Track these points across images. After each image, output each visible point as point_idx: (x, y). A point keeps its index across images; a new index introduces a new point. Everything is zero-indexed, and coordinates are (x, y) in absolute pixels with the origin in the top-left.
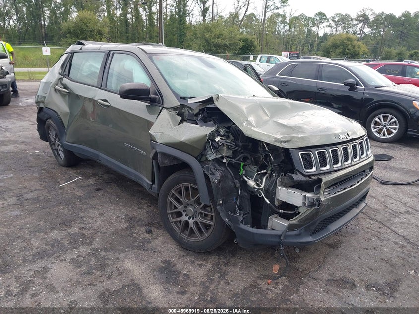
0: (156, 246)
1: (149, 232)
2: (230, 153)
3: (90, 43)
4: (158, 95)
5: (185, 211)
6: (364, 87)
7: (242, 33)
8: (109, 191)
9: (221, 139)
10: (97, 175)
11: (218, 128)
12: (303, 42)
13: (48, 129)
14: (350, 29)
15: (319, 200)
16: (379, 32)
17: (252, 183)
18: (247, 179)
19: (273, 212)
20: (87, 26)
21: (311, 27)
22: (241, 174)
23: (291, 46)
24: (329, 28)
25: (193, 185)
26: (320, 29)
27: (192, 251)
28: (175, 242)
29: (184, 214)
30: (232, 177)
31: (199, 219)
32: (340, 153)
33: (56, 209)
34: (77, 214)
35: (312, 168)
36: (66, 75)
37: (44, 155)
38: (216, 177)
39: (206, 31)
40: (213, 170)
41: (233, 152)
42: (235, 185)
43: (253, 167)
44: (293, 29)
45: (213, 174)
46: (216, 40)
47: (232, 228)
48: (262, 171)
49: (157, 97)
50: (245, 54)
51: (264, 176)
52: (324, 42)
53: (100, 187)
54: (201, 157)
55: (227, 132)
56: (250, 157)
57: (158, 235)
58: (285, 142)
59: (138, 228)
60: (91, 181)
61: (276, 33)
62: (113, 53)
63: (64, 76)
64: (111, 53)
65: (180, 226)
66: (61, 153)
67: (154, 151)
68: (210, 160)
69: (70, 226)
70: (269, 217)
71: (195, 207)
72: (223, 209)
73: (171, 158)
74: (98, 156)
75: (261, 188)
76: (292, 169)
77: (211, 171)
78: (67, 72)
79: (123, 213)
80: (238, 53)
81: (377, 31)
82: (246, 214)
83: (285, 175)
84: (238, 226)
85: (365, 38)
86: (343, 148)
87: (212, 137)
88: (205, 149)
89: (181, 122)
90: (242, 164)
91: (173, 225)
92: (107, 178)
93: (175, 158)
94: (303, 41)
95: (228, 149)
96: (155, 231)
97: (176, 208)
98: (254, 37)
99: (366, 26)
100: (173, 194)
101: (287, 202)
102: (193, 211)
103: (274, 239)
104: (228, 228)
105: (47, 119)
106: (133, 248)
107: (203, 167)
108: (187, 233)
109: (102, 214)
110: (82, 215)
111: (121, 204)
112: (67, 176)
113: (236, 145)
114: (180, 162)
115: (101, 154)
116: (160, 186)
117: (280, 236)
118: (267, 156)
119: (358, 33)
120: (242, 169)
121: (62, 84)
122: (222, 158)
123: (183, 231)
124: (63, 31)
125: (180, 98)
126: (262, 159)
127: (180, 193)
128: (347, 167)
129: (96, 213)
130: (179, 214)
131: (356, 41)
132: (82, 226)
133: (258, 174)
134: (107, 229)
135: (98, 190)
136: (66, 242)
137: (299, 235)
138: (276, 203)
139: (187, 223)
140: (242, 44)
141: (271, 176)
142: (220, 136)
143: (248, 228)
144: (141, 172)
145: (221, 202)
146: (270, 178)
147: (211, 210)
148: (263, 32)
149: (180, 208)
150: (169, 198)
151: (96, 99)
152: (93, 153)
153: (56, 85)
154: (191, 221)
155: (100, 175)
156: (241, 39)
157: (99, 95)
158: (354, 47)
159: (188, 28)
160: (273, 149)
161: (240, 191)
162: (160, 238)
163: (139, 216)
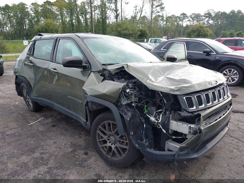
0: (91, 164)
1: (86, 154)
2: (137, 99)
3: (46, 34)
4: (87, 64)
5: (108, 140)
6: (215, 53)
7: (139, 27)
8: (60, 126)
9: (130, 90)
10: (53, 116)
11: (128, 83)
12: (174, 31)
13: (22, 89)
14: (201, 22)
15: (200, 129)
16: (218, 22)
17: (152, 119)
18: (149, 116)
19: (168, 138)
20: (49, 28)
21: (178, 21)
22: (145, 113)
23: (168, 33)
24: (189, 22)
25: (113, 122)
26: (184, 23)
27: (115, 166)
28: (103, 160)
29: (108, 142)
30: (139, 115)
31: (118, 145)
32: (211, 95)
33: (26, 141)
34: (39, 143)
35: (193, 107)
36: (31, 55)
37: (21, 105)
38: (128, 117)
39: (118, 27)
40: (126, 112)
41: (139, 98)
42: (141, 121)
43: (152, 108)
44: (168, 23)
45: (126, 114)
46: (124, 32)
47: (141, 151)
48: (159, 111)
49: (87, 65)
50: (141, 39)
51: (161, 113)
52: (187, 30)
53: (55, 124)
54: (117, 103)
55: (134, 86)
56: (150, 101)
57: (91, 156)
58: (177, 91)
59: (79, 151)
60: (50, 120)
61: (159, 26)
62: (59, 39)
63: (30, 55)
64: (58, 39)
65: (106, 150)
66: (31, 104)
67: (86, 101)
68: (123, 105)
69: (34, 152)
70: (165, 141)
71: (115, 137)
72: (134, 138)
73: (97, 105)
74: (52, 105)
75: (159, 122)
76: (180, 109)
77: (124, 112)
78: (32, 53)
79: (69, 141)
80: (137, 39)
81: (217, 22)
82: (150, 140)
83: (175, 113)
84: (145, 150)
85: (210, 26)
86: (212, 92)
87: (124, 89)
88: (120, 98)
89: (103, 80)
90: (146, 106)
91: (101, 149)
92: (59, 118)
93: (100, 105)
94: (174, 29)
95: (135, 96)
96: (90, 153)
97: (102, 138)
98: (146, 29)
99: (210, 20)
100: (100, 128)
101: (177, 131)
102: (114, 139)
103: (170, 158)
104: (138, 151)
105: (21, 83)
106: (75, 165)
107: (119, 110)
108: (111, 154)
109: (55, 143)
110: (42, 143)
111: (68, 135)
112: (35, 118)
113: (141, 94)
114: (104, 107)
115: (54, 103)
116: (91, 123)
117: (174, 155)
118: (161, 100)
119: (205, 23)
120: (145, 109)
121: (29, 61)
122: (132, 103)
123: (108, 153)
124: (35, 31)
125: (102, 65)
126: (158, 101)
127: (105, 128)
128: (216, 105)
129: (52, 141)
130: (105, 142)
131: (205, 28)
132: (42, 152)
133: (156, 112)
134: (58, 153)
135: (54, 126)
136: (30, 164)
137: (188, 154)
138: (170, 132)
139: (110, 147)
140: (139, 33)
141: (165, 113)
142: (129, 88)
143: (152, 151)
144: (79, 114)
145: (132, 133)
146: (165, 115)
147: (126, 139)
148: (151, 25)
149: (105, 138)
150: (98, 131)
151: (49, 68)
152: (49, 103)
153: (25, 61)
154: (113, 146)
155: (55, 116)
156: (139, 30)
157: (51, 66)
158: (204, 31)
159: (107, 26)
160: (166, 95)
161: (145, 125)
162: (93, 158)
163: (79, 143)
